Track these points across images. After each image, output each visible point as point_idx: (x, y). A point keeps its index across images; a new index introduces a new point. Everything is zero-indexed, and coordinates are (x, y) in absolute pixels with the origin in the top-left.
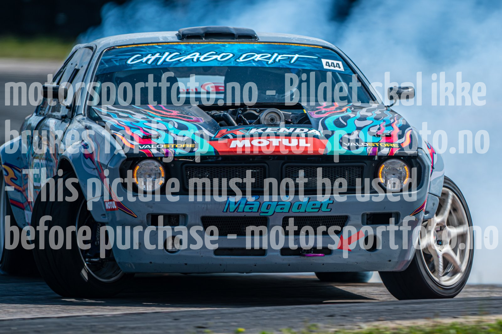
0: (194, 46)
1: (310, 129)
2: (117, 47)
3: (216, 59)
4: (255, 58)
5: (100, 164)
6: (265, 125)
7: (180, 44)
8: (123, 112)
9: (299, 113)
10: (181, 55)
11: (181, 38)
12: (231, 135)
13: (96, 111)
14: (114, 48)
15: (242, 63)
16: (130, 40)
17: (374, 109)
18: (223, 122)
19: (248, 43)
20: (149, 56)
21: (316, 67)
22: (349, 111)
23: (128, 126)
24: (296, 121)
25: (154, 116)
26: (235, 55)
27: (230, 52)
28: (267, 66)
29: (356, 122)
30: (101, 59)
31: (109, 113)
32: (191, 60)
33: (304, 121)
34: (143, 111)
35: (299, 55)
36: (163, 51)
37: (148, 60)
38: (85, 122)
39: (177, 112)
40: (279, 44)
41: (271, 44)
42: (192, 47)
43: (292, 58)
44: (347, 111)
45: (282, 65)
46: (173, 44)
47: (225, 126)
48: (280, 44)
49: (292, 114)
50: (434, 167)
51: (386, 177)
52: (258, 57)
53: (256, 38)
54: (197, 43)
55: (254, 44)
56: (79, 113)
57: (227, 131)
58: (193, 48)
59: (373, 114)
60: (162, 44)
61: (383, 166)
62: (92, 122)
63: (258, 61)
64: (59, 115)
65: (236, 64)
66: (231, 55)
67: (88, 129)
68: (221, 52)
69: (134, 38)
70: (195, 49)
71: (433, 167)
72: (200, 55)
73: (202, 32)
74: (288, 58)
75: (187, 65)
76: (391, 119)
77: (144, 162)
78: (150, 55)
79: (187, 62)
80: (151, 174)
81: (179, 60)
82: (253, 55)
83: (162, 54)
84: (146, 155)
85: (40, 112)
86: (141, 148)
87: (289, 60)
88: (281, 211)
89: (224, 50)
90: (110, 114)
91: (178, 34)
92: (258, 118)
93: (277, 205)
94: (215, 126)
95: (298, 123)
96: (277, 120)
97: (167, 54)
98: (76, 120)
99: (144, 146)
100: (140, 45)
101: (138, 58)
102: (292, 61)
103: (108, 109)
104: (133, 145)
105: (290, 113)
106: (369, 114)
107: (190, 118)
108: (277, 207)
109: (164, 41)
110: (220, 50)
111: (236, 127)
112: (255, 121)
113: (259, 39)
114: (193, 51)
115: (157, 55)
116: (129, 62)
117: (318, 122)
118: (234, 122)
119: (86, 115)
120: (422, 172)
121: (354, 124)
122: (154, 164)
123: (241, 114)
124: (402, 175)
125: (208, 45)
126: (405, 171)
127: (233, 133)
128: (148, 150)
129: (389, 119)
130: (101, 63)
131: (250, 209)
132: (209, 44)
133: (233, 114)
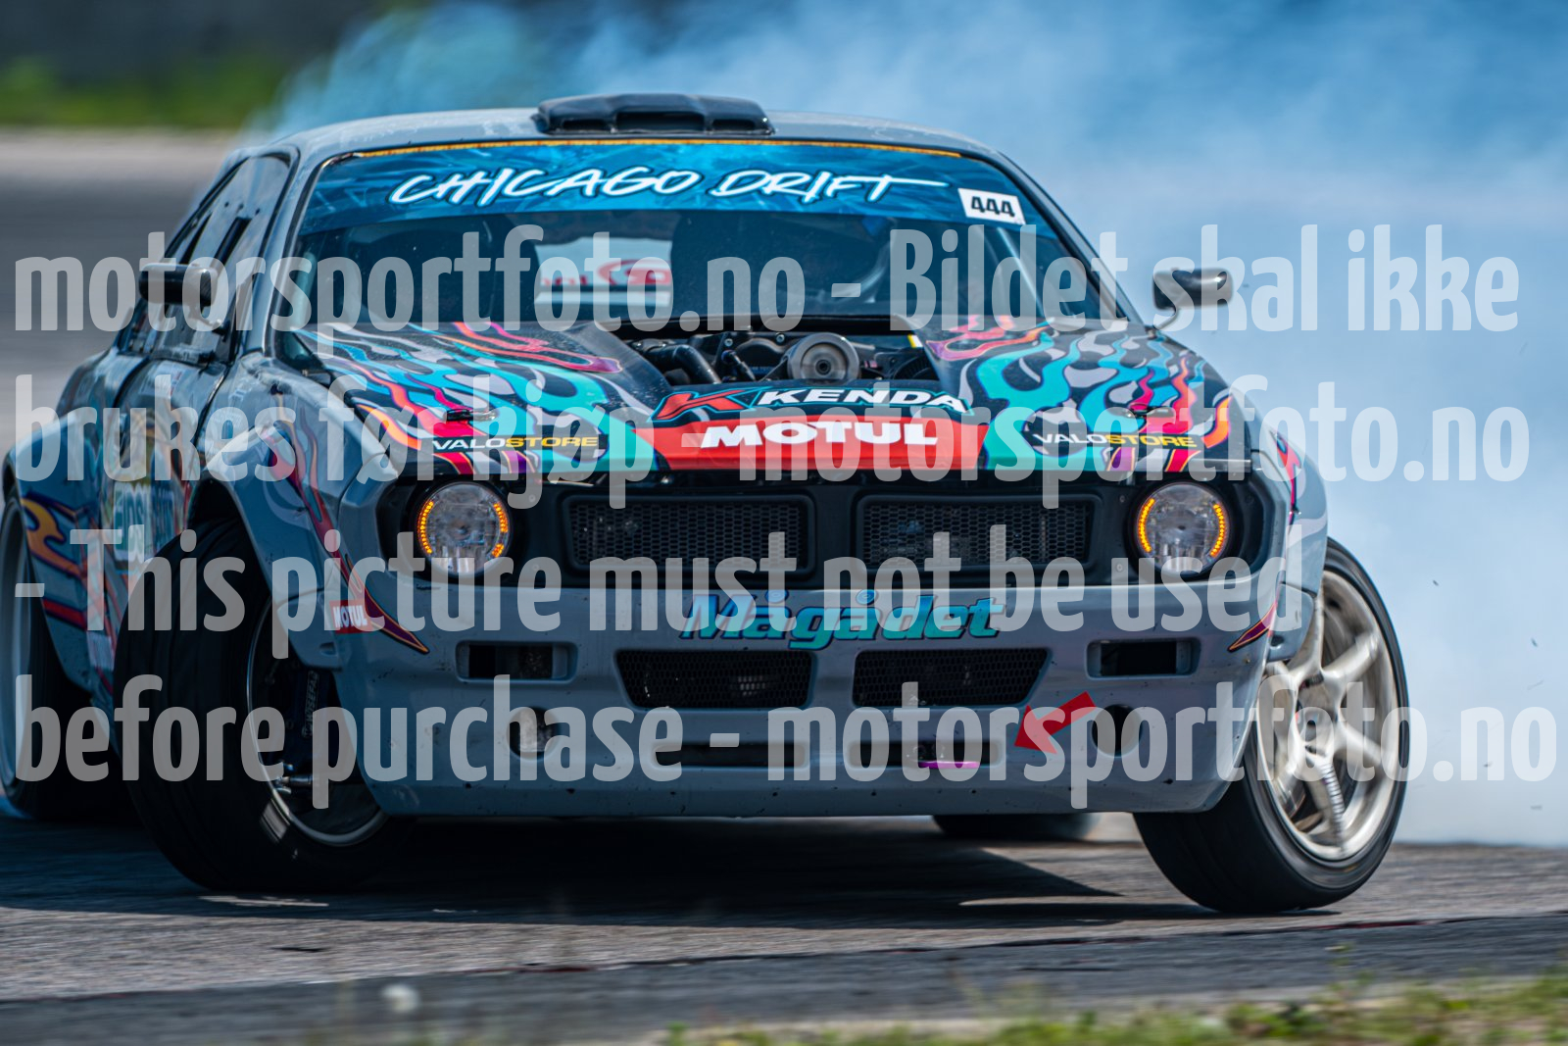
0: (585, 151)
1: (936, 395)
2: (361, 155)
3: (650, 189)
4: (766, 185)
5: (318, 494)
6: (802, 381)
7: (545, 146)
8: (382, 343)
9: (900, 348)
10: (547, 177)
11: (547, 128)
12: (705, 409)
13: (303, 340)
14: (351, 158)
15: (726, 202)
16: (399, 134)
17: (1119, 336)
18: (677, 373)
19: (744, 142)
20: (454, 181)
21: (944, 213)
22: (1046, 341)
23: (399, 384)
24: (893, 371)
25: (473, 352)
26: (706, 179)
27: (690, 167)
28: (800, 209)
29: (1070, 372)
30: (315, 190)
31: (341, 346)
32: (578, 191)
33: (915, 369)
34: (442, 340)
35: (894, 176)
36: (496, 164)
37: (453, 190)
38: (270, 372)
39: (542, 342)
40: (832, 144)
41: (811, 146)
42: (579, 152)
43: (874, 185)
44: (1038, 338)
45: (845, 207)
46: (524, 147)
47: (684, 383)
48: (837, 144)
49: (878, 349)
50: (1298, 505)
51: (1158, 537)
52: (772, 183)
53: (765, 126)
54: (595, 142)
55: (760, 145)
56: (252, 345)
57: (691, 398)
58: (583, 157)
59: (1115, 352)
60: (492, 145)
61: (1152, 501)
62: (290, 371)
63: (774, 194)
64: (191, 352)
65: (709, 203)
66: (695, 177)
67: (281, 393)
68: (664, 169)
69: (410, 128)
70: (588, 160)
71: (1294, 508)
72: (605, 175)
73: (608, 109)
74: (859, 185)
75: (566, 205)
76: (1169, 364)
77: (447, 490)
78: (458, 176)
79: (565, 198)
80: (469, 527)
81: (541, 193)
82: (758, 178)
83: (492, 175)
84: (454, 470)
85: (131, 343)
86: (439, 447)
87: (864, 192)
88: (853, 635)
89: (674, 161)
90: (347, 350)
91: (538, 115)
92: (782, 362)
93: (841, 618)
94: (656, 383)
95: (898, 377)
96: (837, 368)
97: (507, 173)
98: (244, 366)
99: (449, 442)
100: (428, 149)
101: (421, 186)
102: (874, 196)
103: (337, 334)
104: (416, 438)
105: (872, 347)
106: (1104, 350)
107: (581, 361)
108: (841, 622)
109: (497, 135)
110: (663, 163)
111: (717, 388)
112: (774, 369)
113: (773, 131)
114: (584, 165)
115: (478, 178)
116: (396, 197)
117: (958, 374)
118: (710, 371)
119: (273, 352)
120: (1262, 522)
121: (1062, 377)
122: (477, 495)
123: (731, 348)
124: (1206, 530)
125: (626, 149)
126: (1217, 517)
127: (708, 405)
128: (461, 454)
129: (1165, 366)
130: (316, 202)
131: (760, 628)
132: (628, 145)
133: (708, 348)
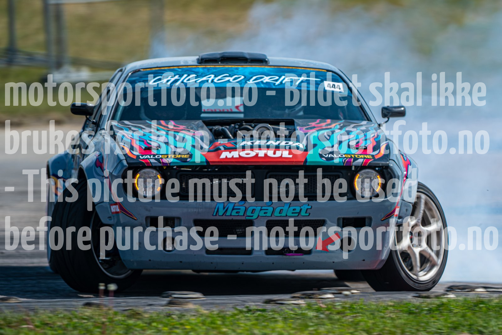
0: (210, 69)
2: (142, 70)
3: (229, 81)
4: (264, 80)
7: (198, 67)
10: (198, 77)
11: (200, 62)
12: (224, 147)
14: (139, 71)
19: (259, 67)
20: (169, 78)
26: (246, 78)
27: (242, 74)
28: (274, 87)
32: (206, 81)
36: (182, 73)
37: (168, 81)
40: (287, 67)
41: (280, 68)
42: (209, 69)
43: (298, 80)
44: (335, 126)
46: (192, 68)
52: (266, 79)
53: (267, 62)
54: (214, 66)
55: (264, 68)
56: (102, 127)
58: (210, 71)
60: (182, 67)
61: (359, 175)
63: (267, 83)
66: (243, 77)
68: (234, 75)
70: (211, 71)
72: (215, 76)
73: (219, 56)
74: (293, 80)
77: (144, 171)
78: (171, 77)
79: (202, 83)
81: (195, 81)
82: (262, 78)
83: (181, 76)
84: (145, 164)
86: (141, 158)
88: (265, 215)
89: (237, 72)
91: (198, 58)
93: (261, 210)
97: (185, 75)
98: (99, 134)
99: (144, 156)
100: (162, 68)
101: (159, 80)
108: (262, 211)
109: (184, 64)
110: (234, 73)
113: (269, 63)
114: (209, 73)
115: (177, 77)
118: (230, 135)
122: (152, 172)
127: (225, 145)
128: (148, 160)
131: (237, 213)
132: (224, 67)
